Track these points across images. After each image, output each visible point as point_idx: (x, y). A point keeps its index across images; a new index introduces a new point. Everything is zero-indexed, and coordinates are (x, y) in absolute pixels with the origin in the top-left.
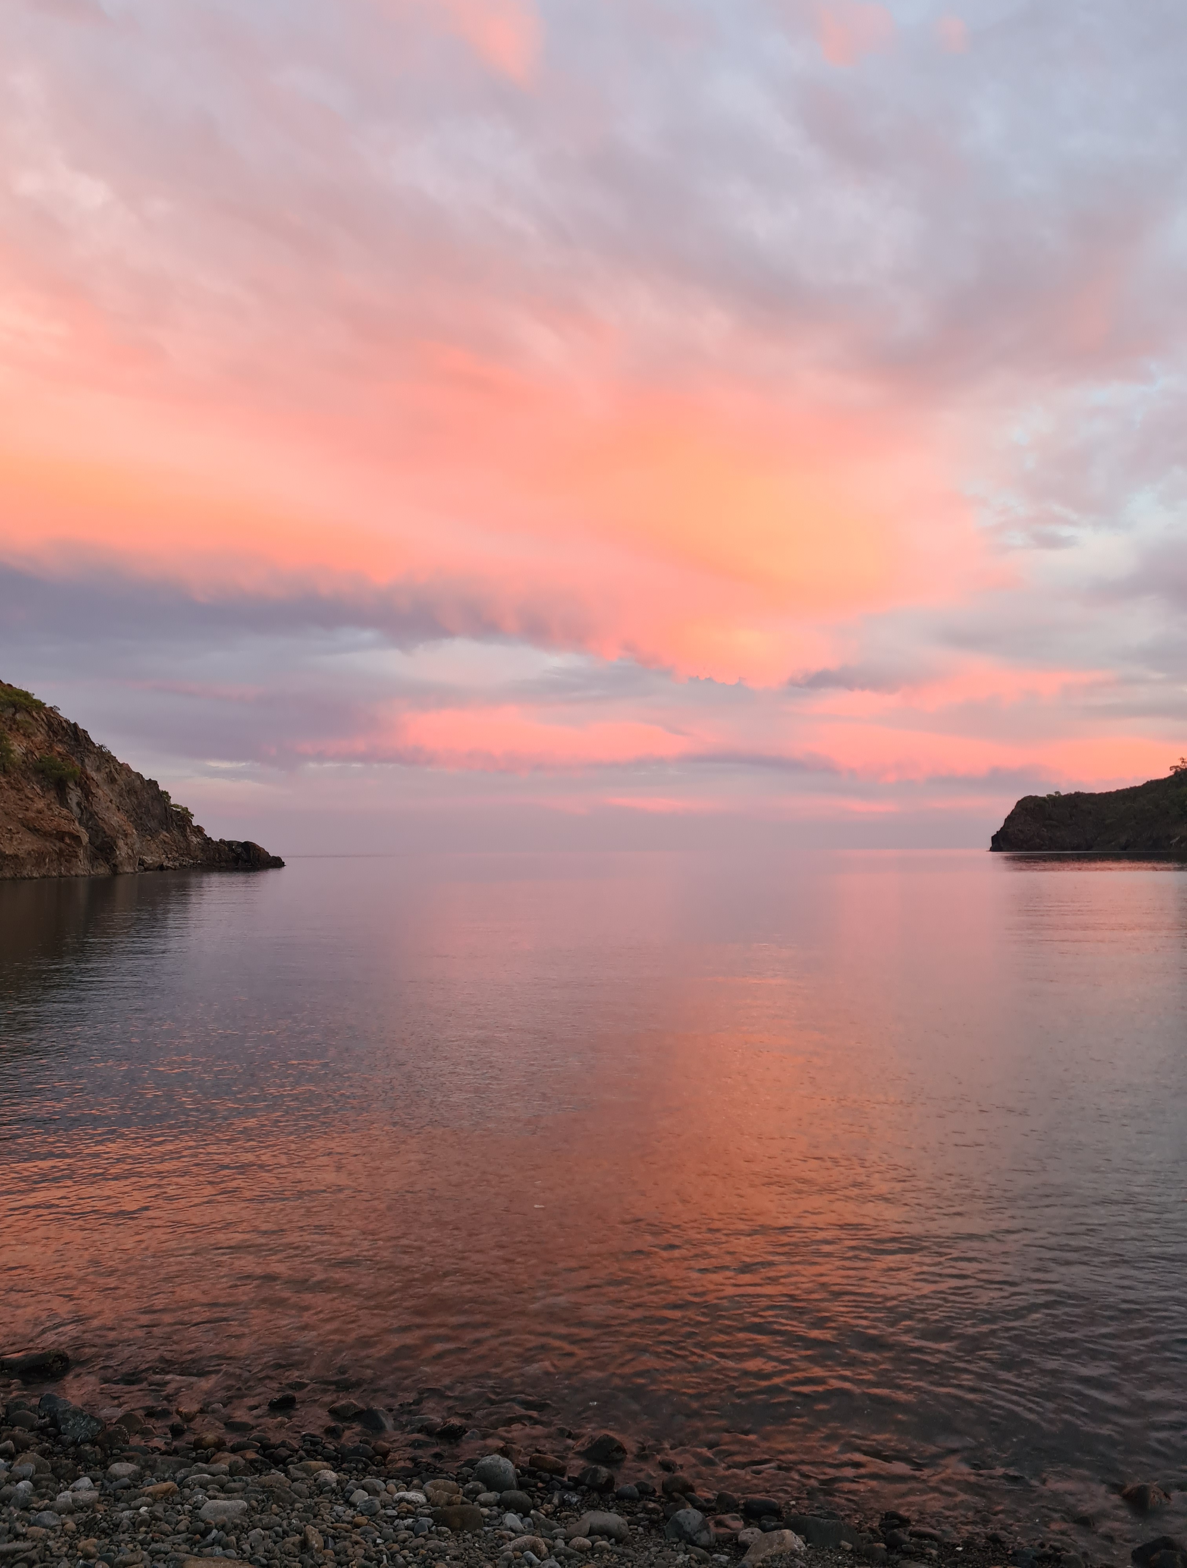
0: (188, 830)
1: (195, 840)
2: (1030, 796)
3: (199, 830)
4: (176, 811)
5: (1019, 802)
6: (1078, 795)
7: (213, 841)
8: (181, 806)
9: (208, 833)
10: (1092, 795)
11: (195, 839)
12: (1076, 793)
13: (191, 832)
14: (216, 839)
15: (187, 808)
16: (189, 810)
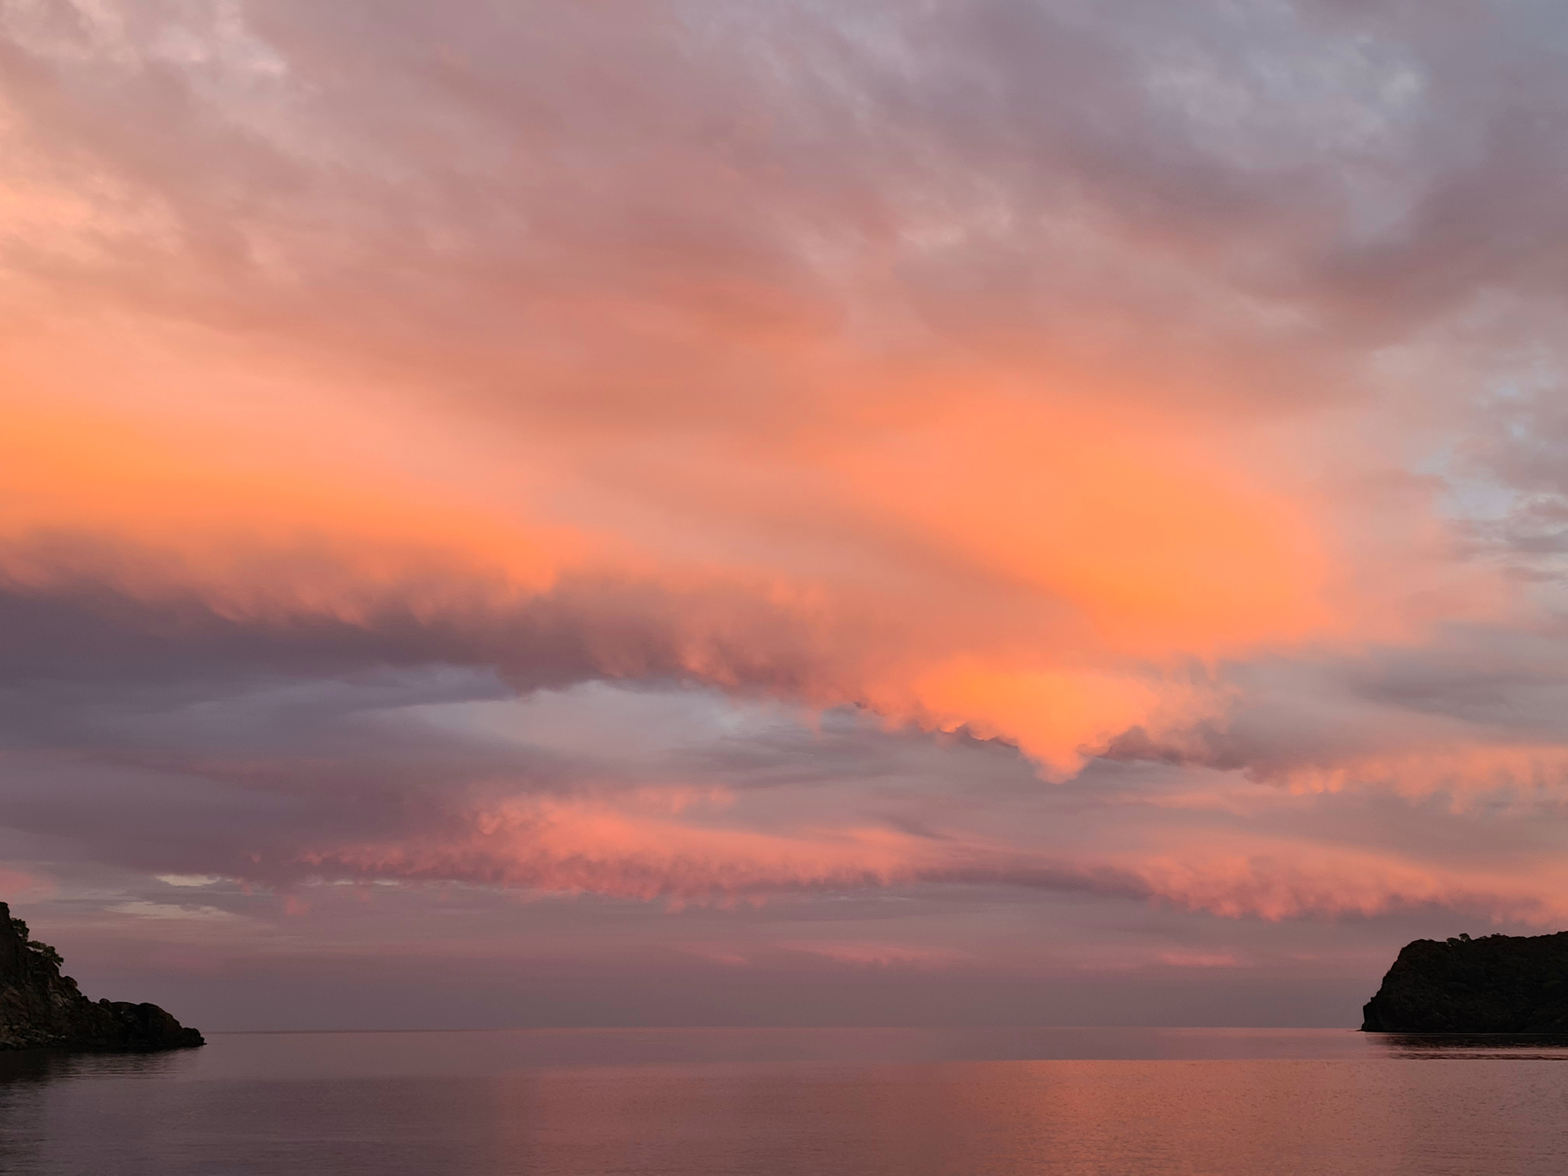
0: (50, 984)
1: (60, 1000)
2: (1422, 941)
3: (69, 984)
4: (35, 953)
5: (1404, 950)
6: (1498, 939)
7: (89, 1002)
8: (44, 945)
9: (83, 989)
10: (1520, 940)
11: (59, 998)
12: (1493, 936)
13: (54, 988)
14: (95, 999)
15: (53, 949)
16: (56, 952)
